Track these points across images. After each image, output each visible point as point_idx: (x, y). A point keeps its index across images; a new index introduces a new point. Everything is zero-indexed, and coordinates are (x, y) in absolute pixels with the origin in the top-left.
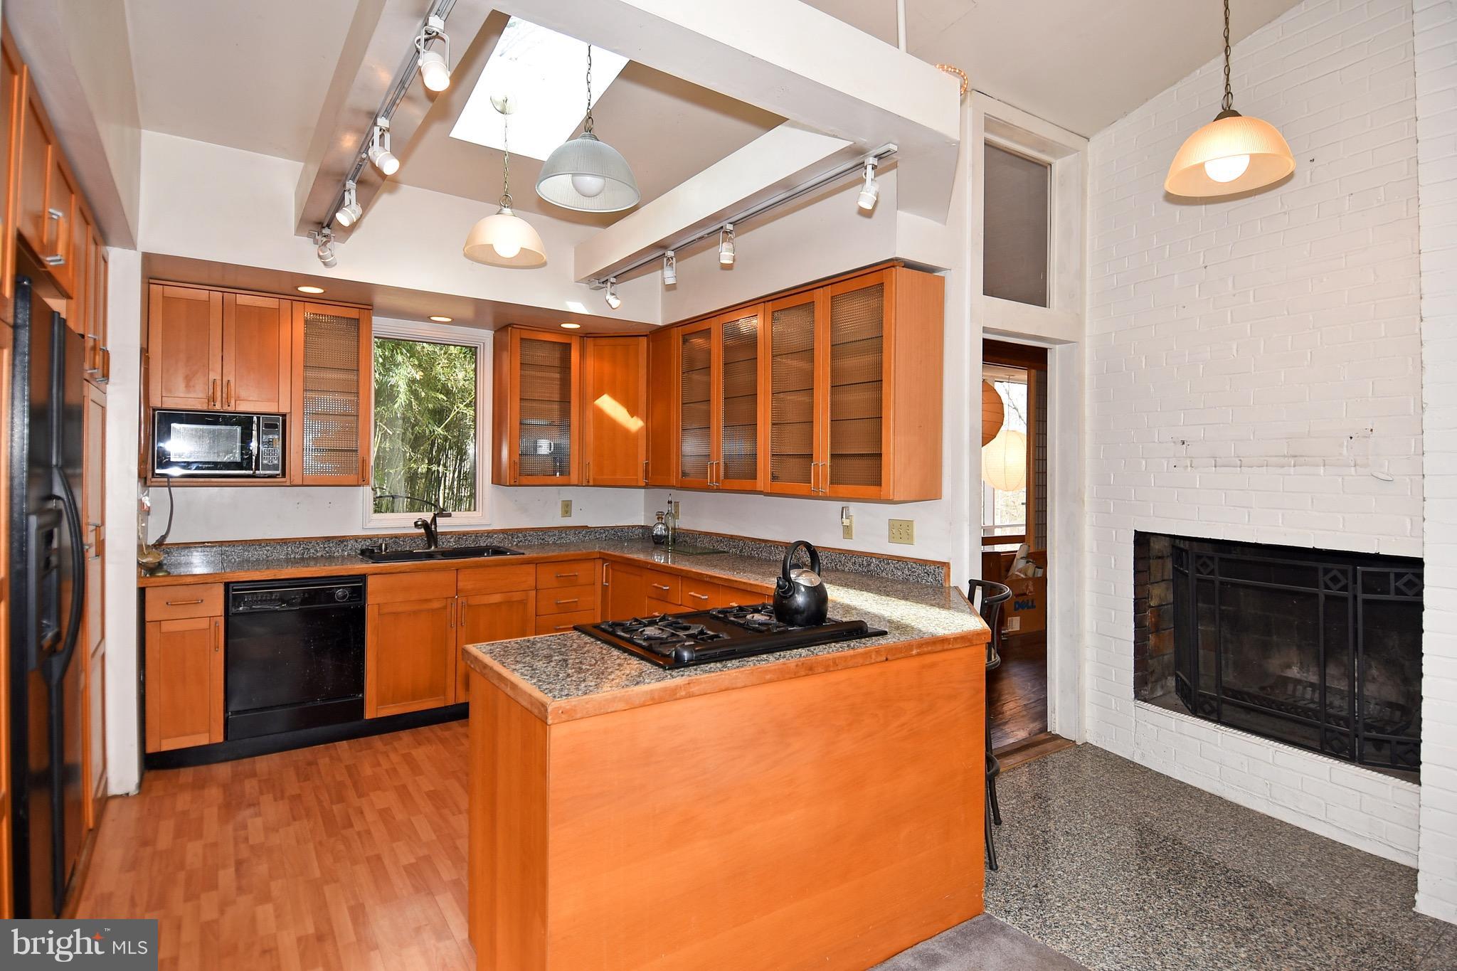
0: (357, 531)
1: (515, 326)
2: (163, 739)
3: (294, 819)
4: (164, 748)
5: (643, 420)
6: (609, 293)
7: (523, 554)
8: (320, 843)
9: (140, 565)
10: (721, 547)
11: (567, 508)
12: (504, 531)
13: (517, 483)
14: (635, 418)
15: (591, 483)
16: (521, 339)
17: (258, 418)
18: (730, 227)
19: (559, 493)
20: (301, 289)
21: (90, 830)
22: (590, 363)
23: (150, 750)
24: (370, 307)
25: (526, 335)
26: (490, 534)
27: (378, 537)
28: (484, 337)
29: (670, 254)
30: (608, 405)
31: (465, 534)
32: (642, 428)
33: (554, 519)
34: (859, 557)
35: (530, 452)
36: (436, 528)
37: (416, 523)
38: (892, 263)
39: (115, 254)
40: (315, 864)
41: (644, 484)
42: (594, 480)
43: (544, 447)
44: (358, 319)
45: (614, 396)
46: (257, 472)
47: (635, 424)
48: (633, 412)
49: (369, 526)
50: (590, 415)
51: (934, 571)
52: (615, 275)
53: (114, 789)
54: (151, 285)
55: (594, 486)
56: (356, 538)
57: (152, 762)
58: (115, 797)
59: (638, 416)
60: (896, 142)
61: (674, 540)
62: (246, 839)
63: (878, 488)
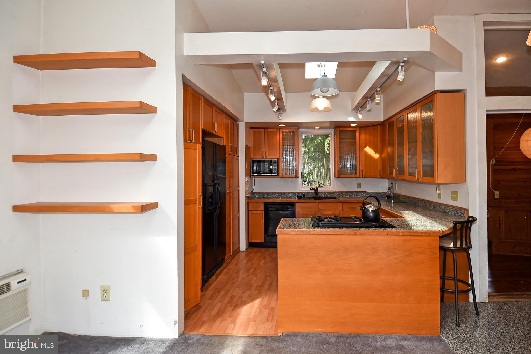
0: (298, 191)
1: (338, 127)
2: (253, 239)
3: (270, 262)
4: (253, 242)
5: (379, 155)
6: (358, 114)
7: (339, 199)
8: (272, 268)
9: (246, 196)
10: (406, 201)
11: (359, 185)
12: (338, 192)
13: (339, 177)
14: (377, 154)
15: (364, 176)
16: (340, 131)
17: (272, 160)
18: (378, 89)
19: (356, 180)
20: (280, 125)
21: (231, 255)
22: (363, 136)
23: (249, 242)
24: (298, 127)
25: (341, 129)
26: (334, 193)
27: (303, 192)
28: (332, 131)
29: (369, 99)
30: (368, 150)
31: (327, 192)
32: (379, 157)
33: (355, 189)
34: (442, 206)
35: (344, 167)
36: (318, 190)
37: (311, 189)
38: (435, 92)
39: (240, 124)
40: (269, 272)
41: (380, 177)
42: (365, 176)
43: (349, 165)
44: (295, 131)
45: (370, 147)
46: (272, 174)
47: (376, 156)
48: (376, 152)
49: (301, 189)
50: (363, 153)
51: (463, 212)
52: (360, 107)
53: (241, 250)
54: (251, 129)
55: (364, 178)
56: (298, 193)
57: (251, 245)
58: (241, 251)
59: (378, 153)
60: (406, 57)
61: (393, 198)
62: (259, 264)
63: (432, 178)
